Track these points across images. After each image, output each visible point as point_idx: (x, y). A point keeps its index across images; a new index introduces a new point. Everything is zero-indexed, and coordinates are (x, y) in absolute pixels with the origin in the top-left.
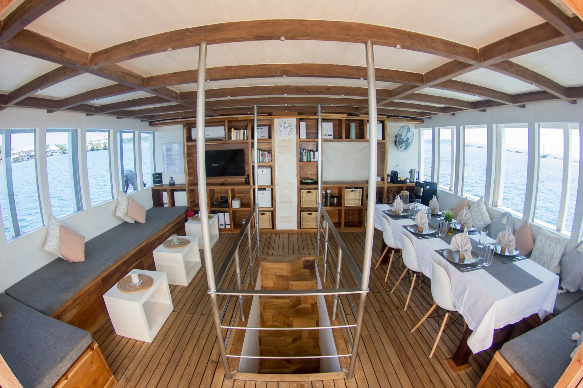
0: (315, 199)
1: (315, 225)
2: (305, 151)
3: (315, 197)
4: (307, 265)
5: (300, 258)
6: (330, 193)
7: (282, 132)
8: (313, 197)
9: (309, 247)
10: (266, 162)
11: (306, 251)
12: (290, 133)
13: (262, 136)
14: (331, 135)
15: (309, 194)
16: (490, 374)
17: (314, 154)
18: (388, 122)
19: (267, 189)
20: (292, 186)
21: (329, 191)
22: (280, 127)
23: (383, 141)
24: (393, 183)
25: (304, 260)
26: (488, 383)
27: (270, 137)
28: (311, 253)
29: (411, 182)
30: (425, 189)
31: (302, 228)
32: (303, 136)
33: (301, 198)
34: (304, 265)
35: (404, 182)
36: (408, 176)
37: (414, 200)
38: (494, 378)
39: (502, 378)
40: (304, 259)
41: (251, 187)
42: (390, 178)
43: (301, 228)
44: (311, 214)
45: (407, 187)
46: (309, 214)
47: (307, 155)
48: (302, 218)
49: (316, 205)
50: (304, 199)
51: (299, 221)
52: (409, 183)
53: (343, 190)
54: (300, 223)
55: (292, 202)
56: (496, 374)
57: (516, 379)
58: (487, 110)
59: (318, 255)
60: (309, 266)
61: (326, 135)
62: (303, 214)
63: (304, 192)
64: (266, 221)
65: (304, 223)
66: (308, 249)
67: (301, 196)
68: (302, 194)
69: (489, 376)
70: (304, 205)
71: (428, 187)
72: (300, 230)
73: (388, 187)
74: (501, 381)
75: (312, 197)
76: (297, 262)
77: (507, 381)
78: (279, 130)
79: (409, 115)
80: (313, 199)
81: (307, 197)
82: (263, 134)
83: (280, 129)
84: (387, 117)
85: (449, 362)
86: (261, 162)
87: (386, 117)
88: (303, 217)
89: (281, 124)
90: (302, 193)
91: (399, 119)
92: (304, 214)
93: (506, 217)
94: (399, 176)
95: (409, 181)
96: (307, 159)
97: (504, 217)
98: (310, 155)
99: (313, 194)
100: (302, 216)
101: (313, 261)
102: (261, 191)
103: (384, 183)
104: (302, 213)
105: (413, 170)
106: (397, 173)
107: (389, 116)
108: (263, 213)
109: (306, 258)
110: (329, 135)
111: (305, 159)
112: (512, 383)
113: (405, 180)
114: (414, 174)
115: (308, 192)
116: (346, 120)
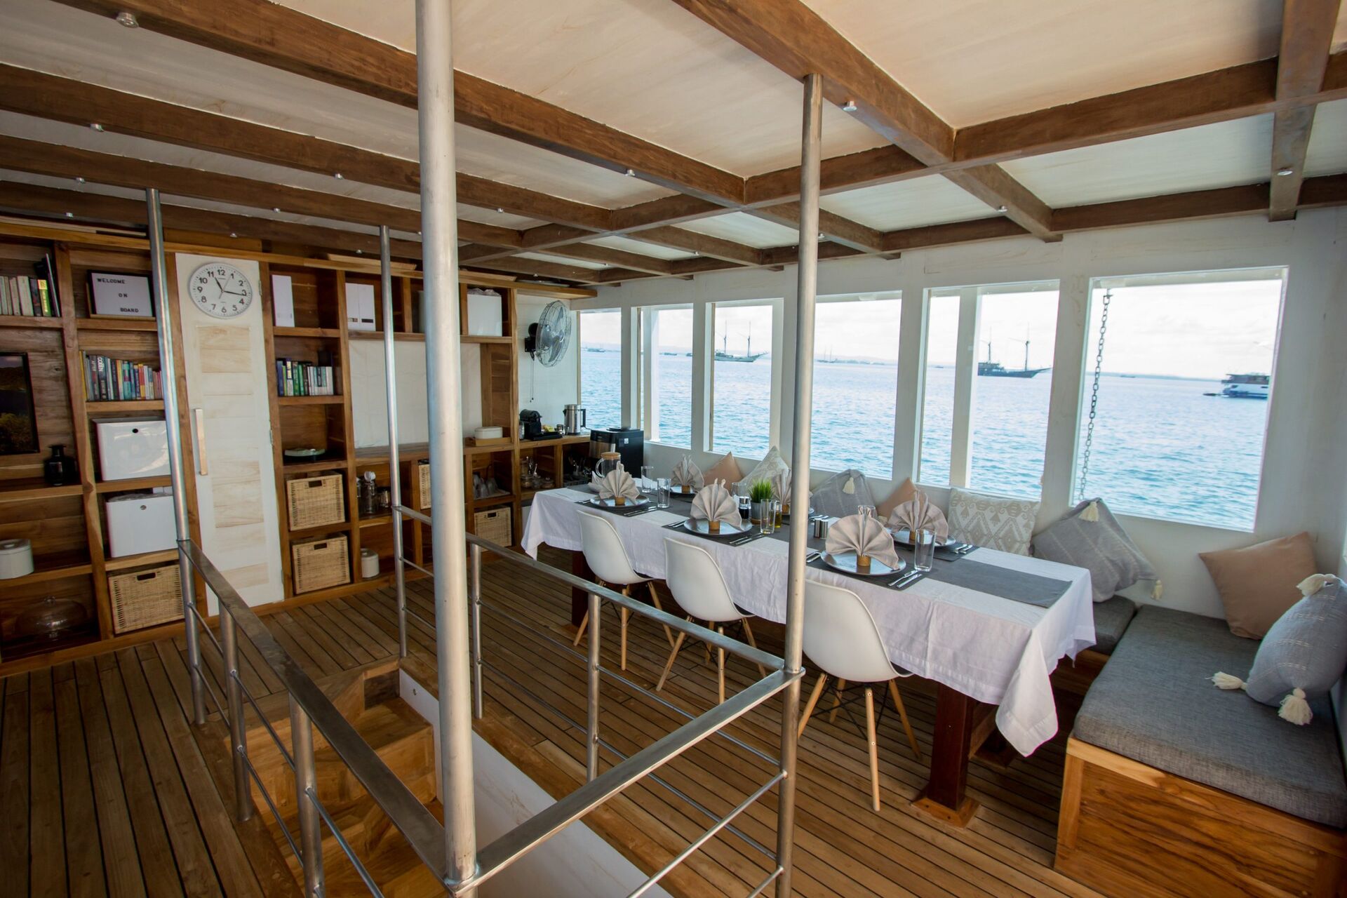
0: (335, 501)
1: (341, 574)
2: (289, 364)
3: (335, 496)
4: (377, 692)
5: (355, 678)
6: (374, 480)
7: (210, 302)
8: (329, 497)
9: (357, 638)
10: (144, 399)
11: (358, 653)
12: (240, 306)
13: (122, 310)
14: (370, 321)
15: (315, 489)
16: (1082, 799)
17: (319, 375)
18: (519, 292)
19: (155, 490)
20: (259, 472)
21: (373, 476)
22: (202, 285)
23: (506, 340)
24: (533, 440)
25: (367, 681)
26: (1090, 823)
27: (154, 314)
28: (377, 655)
29: (570, 434)
30: (621, 445)
31: (298, 591)
32: (286, 319)
33: (290, 504)
34: (365, 696)
35: (555, 435)
36: (561, 420)
37: (576, 473)
38: (1103, 804)
39: (1130, 798)
40: (364, 679)
41: (88, 488)
42: (523, 428)
43: (295, 594)
44: (324, 546)
45: (563, 445)
46: (317, 547)
47: (296, 377)
48: (296, 563)
49: (339, 519)
50: (300, 507)
51: (290, 574)
52: (565, 437)
53: (414, 467)
54: (290, 578)
55: (262, 520)
56: (1102, 792)
57: (1182, 790)
58: (786, 268)
59: (405, 654)
60: (384, 693)
61: (354, 320)
62: (298, 550)
63: (299, 487)
64: (164, 598)
65: (303, 577)
66: (360, 645)
67: (290, 497)
68: (293, 491)
69: (1082, 804)
70: (302, 523)
71: (626, 441)
72: (292, 599)
73: (522, 450)
74: (1132, 805)
75: (324, 496)
76: (350, 693)
77: (1156, 802)
78: (197, 296)
79: (572, 277)
80: (329, 502)
81: (308, 498)
82: (126, 303)
83: (200, 289)
84: (516, 281)
85: (927, 806)
86: (125, 400)
87: (512, 279)
88: (299, 560)
89: (205, 275)
90: (293, 487)
91: (540, 285)
92: (304, 551)
93: (852, 479)
94: (543, 421)
95: (564, 432)
96: (297, 387)
97: (848, 480)
98: (306, 376)
99: (329, 487)
100: (296, 557)
101: (394, 676)
102: (135, 498)
103: (512, 442)
104: (295, 548)
105: (572, 405)
106: (539, 417)
107: (520, 277)
108: (150, 571)
109: (371, 674)
110: (364, 321)
111: (289, 389)
112: (1178, 802)
113: (557, 429)
114: (576, 415)
115: (312, 485)
116: (412, 280)
